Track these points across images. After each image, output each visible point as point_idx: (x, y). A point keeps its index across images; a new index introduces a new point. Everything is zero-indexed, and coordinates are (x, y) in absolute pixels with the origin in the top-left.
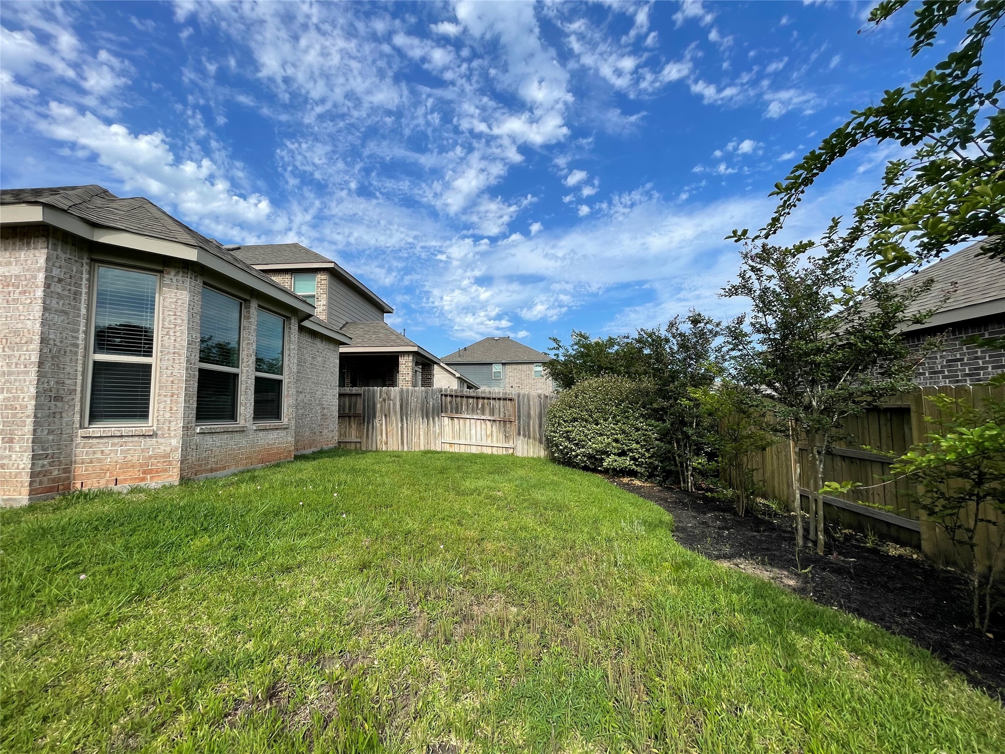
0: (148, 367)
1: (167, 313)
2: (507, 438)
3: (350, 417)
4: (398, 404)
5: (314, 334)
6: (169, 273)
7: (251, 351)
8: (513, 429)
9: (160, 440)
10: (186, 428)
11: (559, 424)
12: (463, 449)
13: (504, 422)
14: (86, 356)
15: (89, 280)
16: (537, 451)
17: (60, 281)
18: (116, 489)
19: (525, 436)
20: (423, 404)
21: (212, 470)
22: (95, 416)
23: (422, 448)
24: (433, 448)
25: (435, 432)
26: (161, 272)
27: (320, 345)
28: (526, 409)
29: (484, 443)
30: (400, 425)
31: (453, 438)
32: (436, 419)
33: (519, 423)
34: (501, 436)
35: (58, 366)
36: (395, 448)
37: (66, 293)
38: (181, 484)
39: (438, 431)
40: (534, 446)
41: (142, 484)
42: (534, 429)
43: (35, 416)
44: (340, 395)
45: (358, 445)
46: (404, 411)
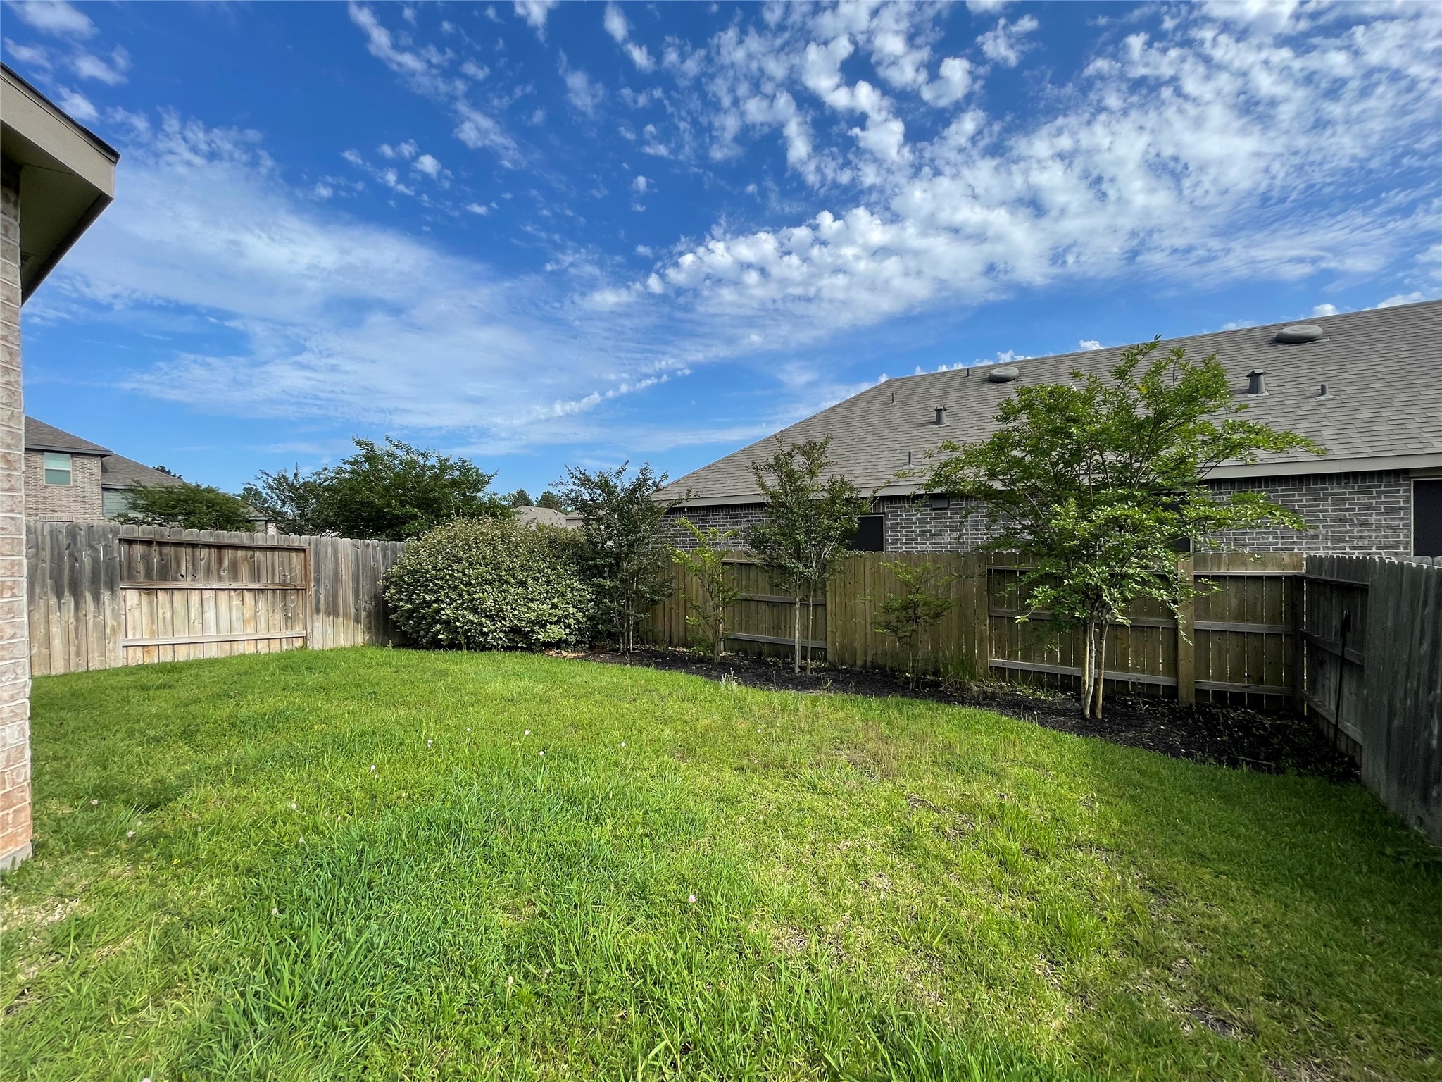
2: (289, 620)
13: (285, 590)
16: (350, 635)
19: (328, 613)
20: (57, 561)
24: (95, 665)
25: (100, 624)
28: (329, 565)
29: (238, 633)
31: (155, 633)
32: (106, 595)
33: (318, 591)
34: (277, 617)
39: (111, 622)
40: (345, 628)
42: (345, 600)
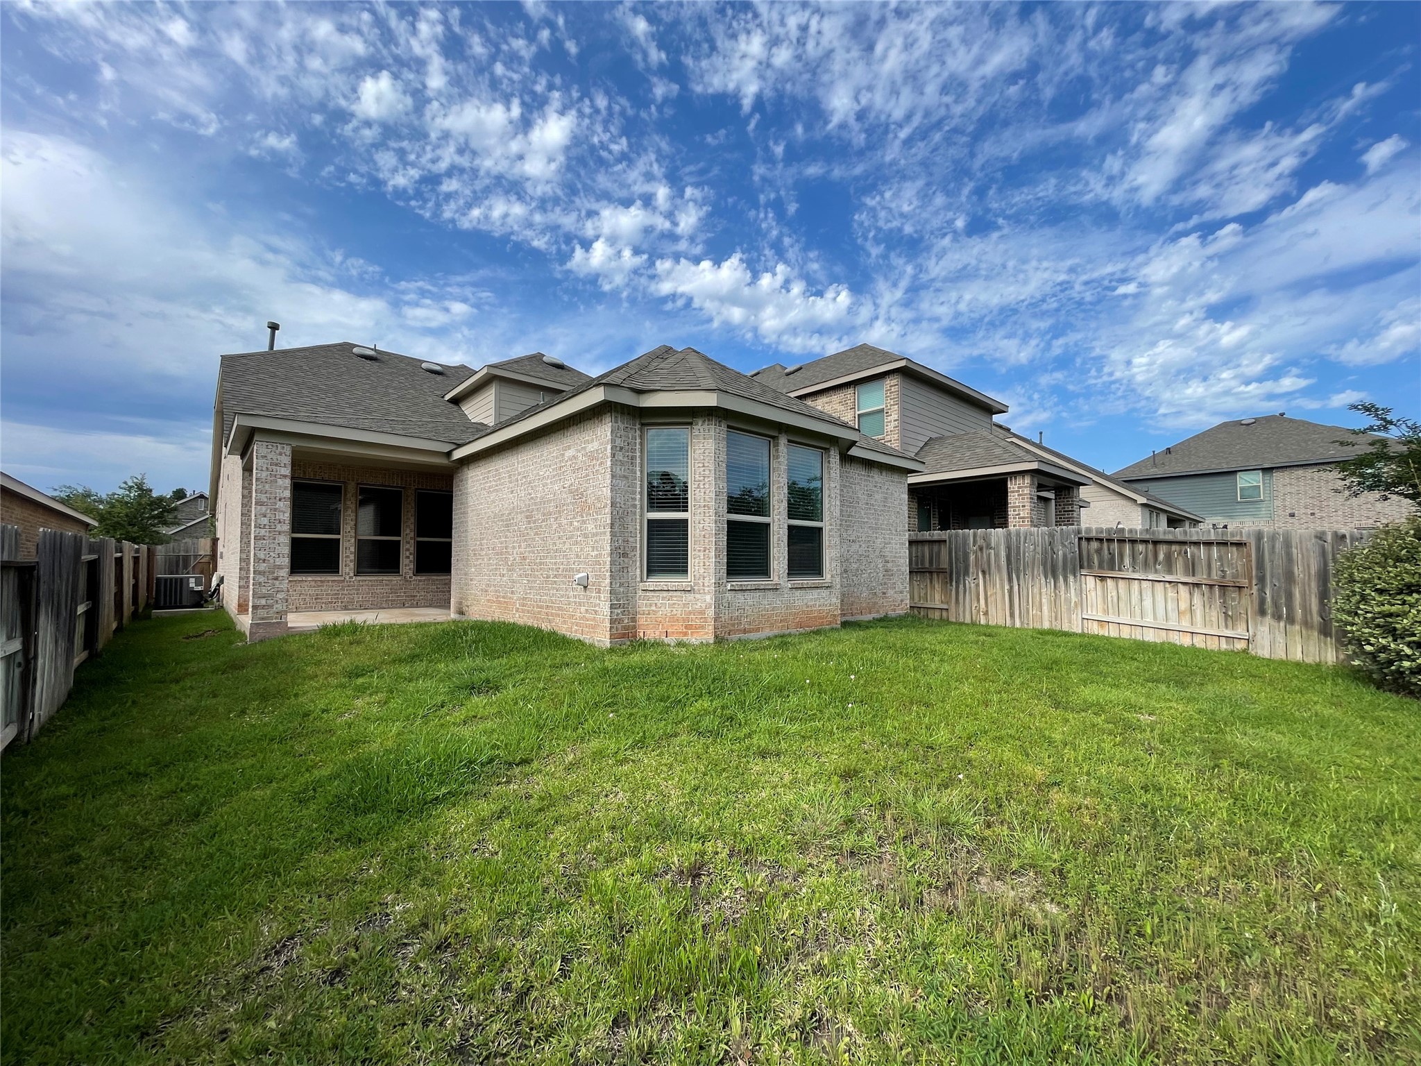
0: (684, 522)
1: (697, 465)
2: (1229, 618)
3: (931, 573)
4: (1003, 554)
5: (869, 464)
6: (697, 424)
7: (782, 497)
8: (1247, 603)
9: (698, 596)
10: (718, 584)
11: (1364, 598)
12: (1126, 633)
13: (1223, 588)
14: (641, 515)
15: (641, 444)
16: (1313, 649)
17: (621, 448)
18: (666, 640)
19: (1278, 617)
20: (1045, 552)
21: (745, 631)
22: (651, 571)
23: (1046, 626)
24: (1065, 628)
25: (1068, 601)
26: (691, 424)
27: (877, 477)
28: (1280, 562)
30: (1007, 587)
31: (1106, 612)
32: (1071, 578)
33: (1262, 590)
34: (1215, 613)
35: (623, 526)
36: (1001, 622)
37: (626, 459)
38: (715, 643)
39: (1074, 599)
40: (1305, 639)
41: (685, 639)
42: (1305, 606)
43: (611, 571)
44: (911, 543)
45: (944, 614)
46: (1014, 565)
